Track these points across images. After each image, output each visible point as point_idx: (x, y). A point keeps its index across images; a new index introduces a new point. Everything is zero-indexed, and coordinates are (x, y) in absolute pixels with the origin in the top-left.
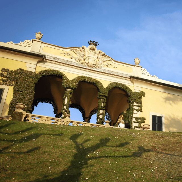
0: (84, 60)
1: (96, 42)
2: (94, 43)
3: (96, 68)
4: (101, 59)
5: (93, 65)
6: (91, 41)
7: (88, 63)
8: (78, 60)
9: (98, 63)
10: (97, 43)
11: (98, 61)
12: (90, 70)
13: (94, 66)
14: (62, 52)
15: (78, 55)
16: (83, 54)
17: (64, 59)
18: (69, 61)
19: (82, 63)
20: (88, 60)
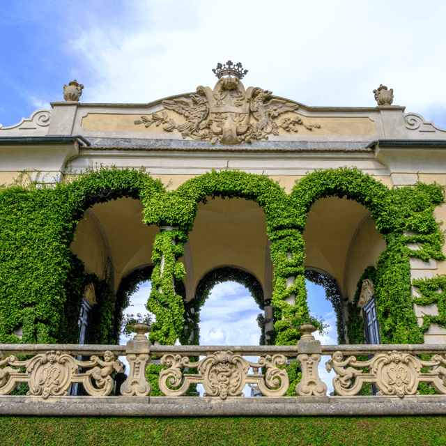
0: (209, 128)
1: (235, 63)
2: (232, 67)
3: (249, 143)
4: (262, 111)
5: (238, 134)
6: (220, 66)
7: (221, 133)
8: (191, 129)
9: (255, 126)
10: (239, 65)
11: (253, 121)
12: (231, 151)
13: (243, 137)
14: (139, 118)
15: (187, 117)
16: (204, 109)
17: (147, 137)
18: (161, 140)
19: (203, 137)
20: (220, 124)
